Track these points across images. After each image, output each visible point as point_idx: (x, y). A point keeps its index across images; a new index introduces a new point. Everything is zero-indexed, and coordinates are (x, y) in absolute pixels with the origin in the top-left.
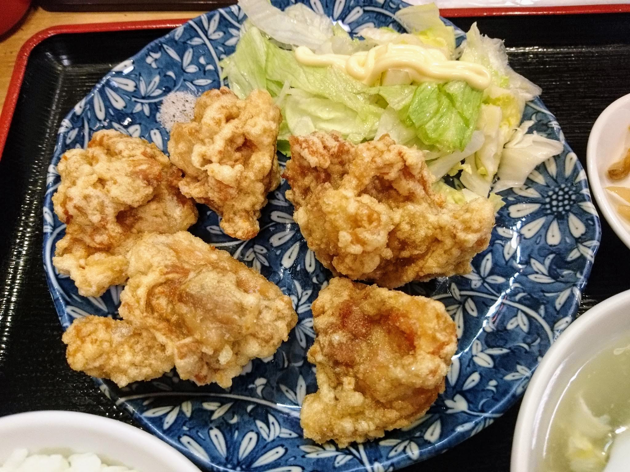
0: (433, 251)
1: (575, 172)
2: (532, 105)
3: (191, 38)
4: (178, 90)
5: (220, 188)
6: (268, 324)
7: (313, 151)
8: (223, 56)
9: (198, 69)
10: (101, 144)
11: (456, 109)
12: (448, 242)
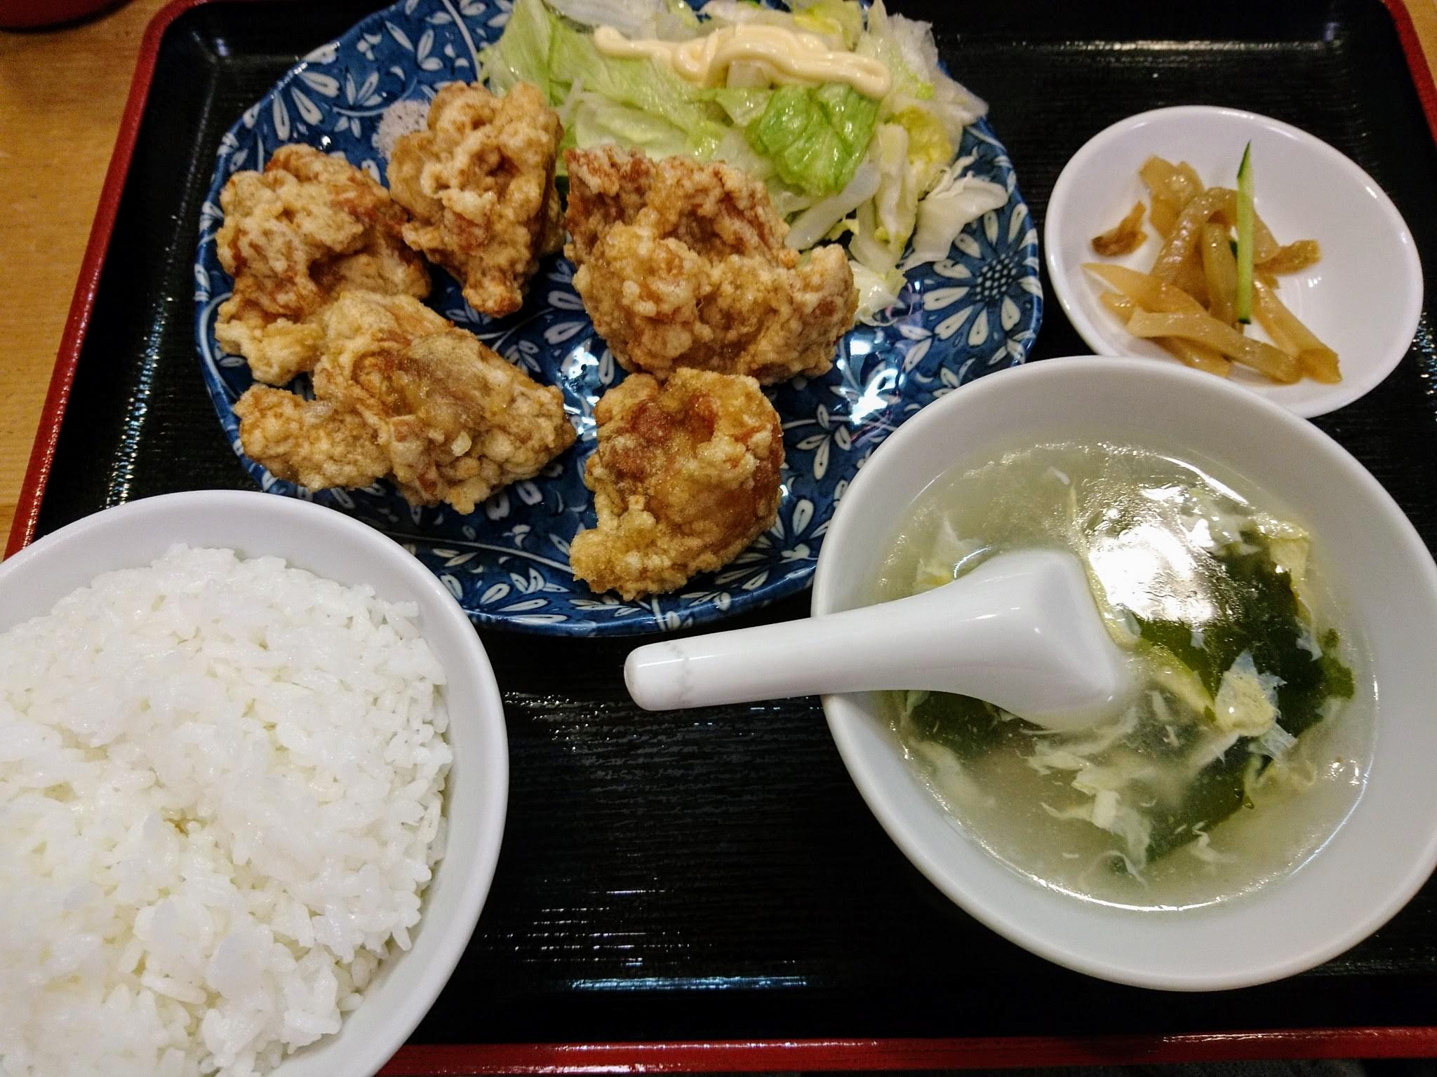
0: (768, 328)
1: (1022, 233)
2: (975, 132)
3: (432, 13)
4: (408, 98)
5: (460, 227)
6: (524, 416)
7: (594, 169)
8: (484, 44)
9: (441, 65)
10: (286, 166)
11: (833, 127)
12: (785, 310)
